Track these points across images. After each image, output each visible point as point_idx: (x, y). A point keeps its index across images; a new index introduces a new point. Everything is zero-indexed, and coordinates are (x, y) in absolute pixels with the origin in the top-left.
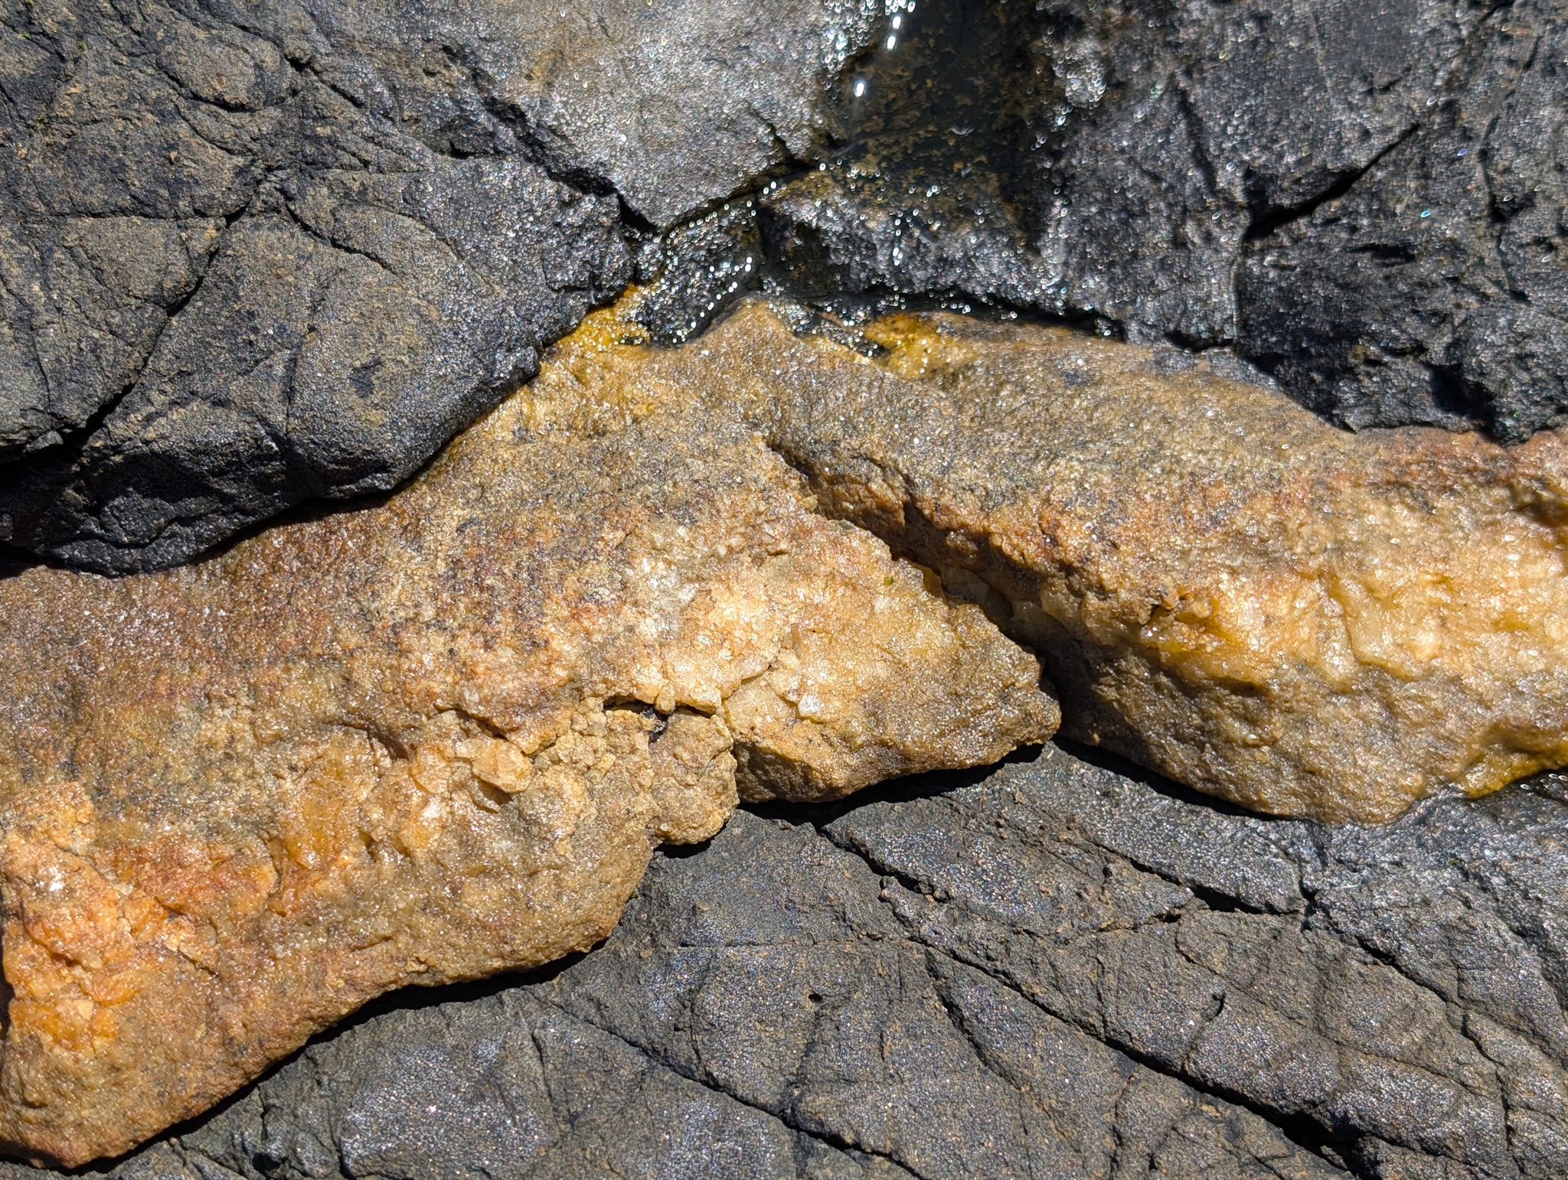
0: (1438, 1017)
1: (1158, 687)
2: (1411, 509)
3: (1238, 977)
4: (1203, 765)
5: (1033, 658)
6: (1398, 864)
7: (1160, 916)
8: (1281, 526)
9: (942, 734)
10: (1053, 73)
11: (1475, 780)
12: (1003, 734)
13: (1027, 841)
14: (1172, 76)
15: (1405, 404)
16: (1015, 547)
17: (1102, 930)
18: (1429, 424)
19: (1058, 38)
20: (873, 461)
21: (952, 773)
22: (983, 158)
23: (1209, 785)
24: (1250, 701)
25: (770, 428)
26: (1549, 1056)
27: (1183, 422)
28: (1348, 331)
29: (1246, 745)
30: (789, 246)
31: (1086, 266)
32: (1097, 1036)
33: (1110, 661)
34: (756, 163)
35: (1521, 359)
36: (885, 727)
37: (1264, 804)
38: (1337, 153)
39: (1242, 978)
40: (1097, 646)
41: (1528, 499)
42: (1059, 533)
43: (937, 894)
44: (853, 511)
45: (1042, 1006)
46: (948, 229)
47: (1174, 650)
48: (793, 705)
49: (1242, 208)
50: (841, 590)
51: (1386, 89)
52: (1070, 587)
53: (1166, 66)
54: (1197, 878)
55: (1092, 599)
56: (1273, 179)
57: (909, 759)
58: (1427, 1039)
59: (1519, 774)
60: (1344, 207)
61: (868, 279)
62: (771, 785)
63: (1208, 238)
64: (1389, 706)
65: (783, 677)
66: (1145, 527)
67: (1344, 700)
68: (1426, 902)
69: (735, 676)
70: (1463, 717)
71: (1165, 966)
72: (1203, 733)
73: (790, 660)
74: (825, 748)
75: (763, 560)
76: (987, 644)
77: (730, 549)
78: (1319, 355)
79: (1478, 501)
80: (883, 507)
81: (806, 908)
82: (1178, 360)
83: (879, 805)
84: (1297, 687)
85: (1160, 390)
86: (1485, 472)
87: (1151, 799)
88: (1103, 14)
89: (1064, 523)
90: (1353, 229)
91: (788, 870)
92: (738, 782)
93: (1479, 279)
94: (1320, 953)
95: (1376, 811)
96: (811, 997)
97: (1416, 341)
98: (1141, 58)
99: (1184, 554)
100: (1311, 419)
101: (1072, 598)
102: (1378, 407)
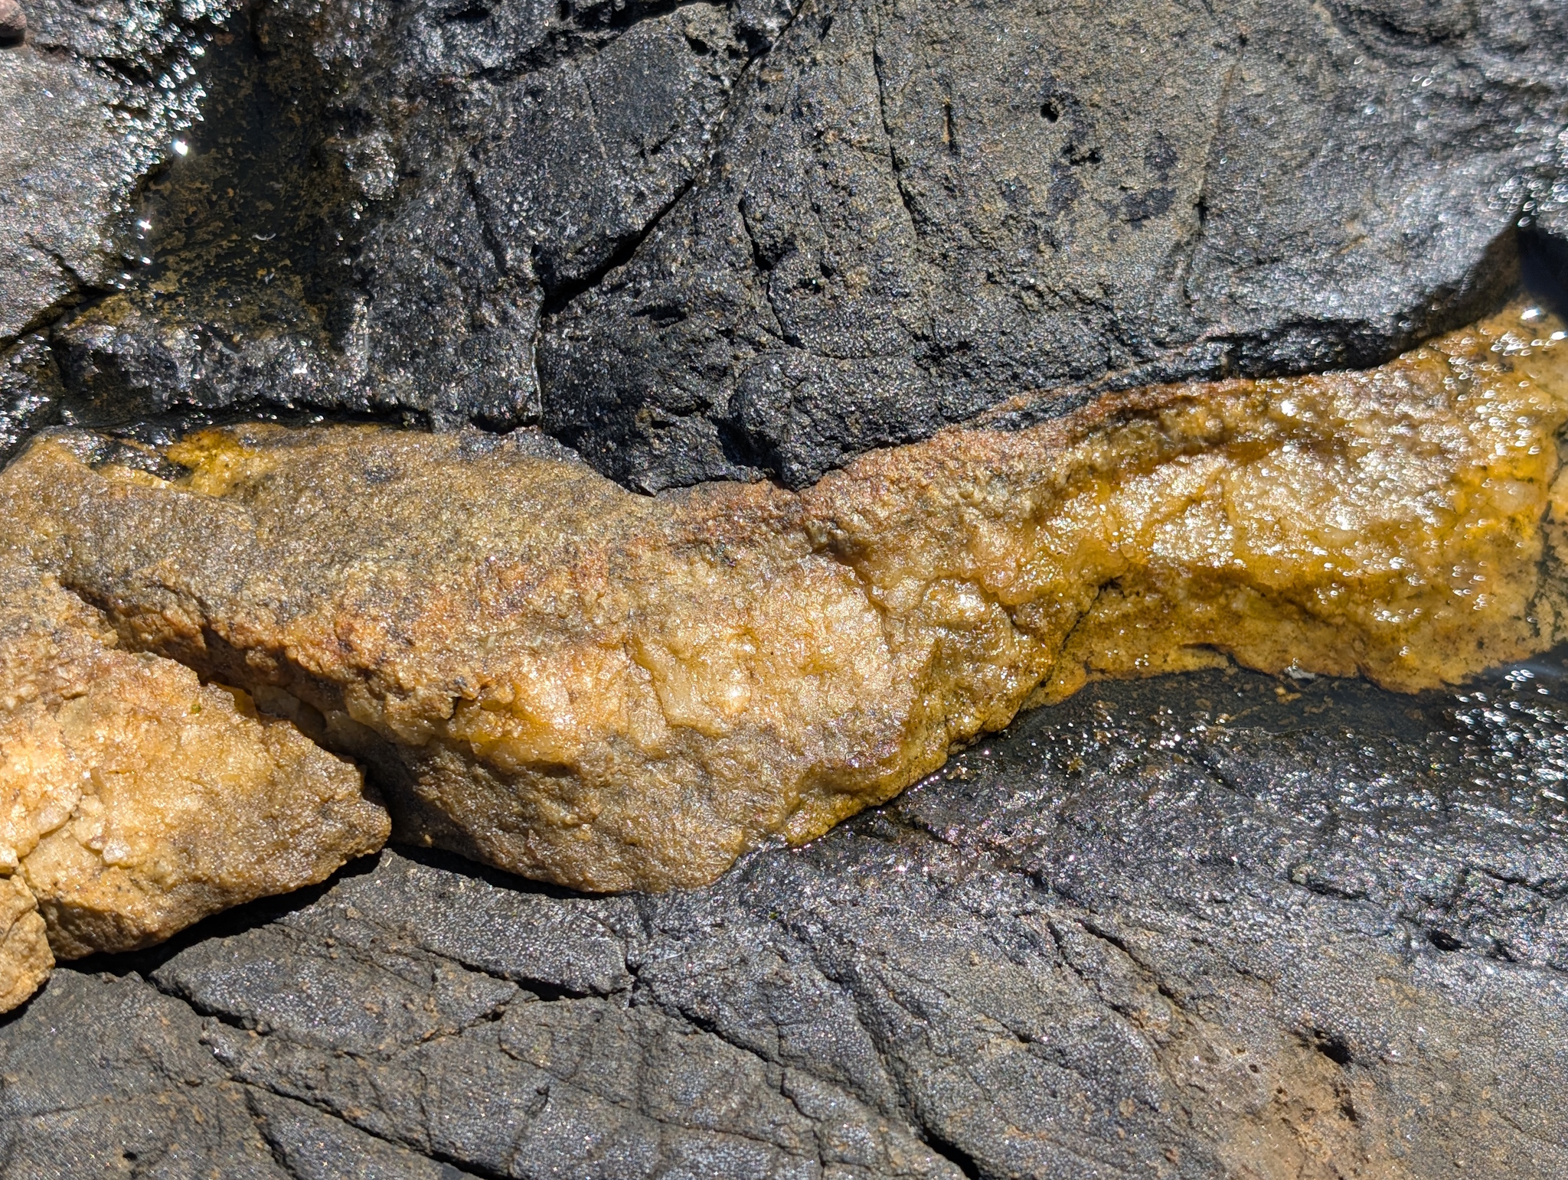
0: (756, 1078)
1: (476, 779)
2: (712, 565)
3: (562, 1068)
4: (529, 852)
5: (351, 767)
6: (721, 925)
7: (485, 1016)
8: (579, 601)
9: (261, 861)
10: (346, 167)
11: (797, 829)
12: (327, 851)
13: (360, 958)
14: (460, 160)
15: (699, 462)
16: (311, 658)
17: (427, 1040)
18: (723, 478)
19: (350, 134)
20: (167, 588)
21: (277, 898)
22: (288, 262)
23: (538, 872)
24: (564, 781)
25: (60, 567)
26: (866, 1103)
27: (481, 508)
28: (632, 396)
29: (566, 826)
30: (87, 376)
31: (392, 362)
32: (423, 1151)
33: (424, 760)
34: (46, 297)
35: (799, 401)
36: (197, 862)
37: (591, 883)
38: (614, 220)
39: (566, 1067)
40: (409, 746)
41: (824, 540)
42: (352, 637)
43: (260, 1028)
44: (153, 642)
45: (365, 1129)
46: (252, 338)
47: (483, 740)
48: (98, 853)
49: (535, 284)
50: (144, 726)
51: (656, 150)
52: (371, 691)
53: (455, 150)
54: (522, 970)
55: (393, 701)
56: (557, 252)
57: (228, 892)
58: (744, 1104)
59: (843, 815)
60: (629, 272)
61: (171, 398)
62: (86, 939)
63: (504, 318)
64: (703, 766)
65: (86, 825)
66: (441, 620)
67: (660, 765)
68: (744, 961)
69: (30, 832)
70: (777, 766)
71: (488, 1068)
72: (525, 820)
73: (93, 806)
74: (135, 893)
75: (59, 705)
76: (301, 761)
77: (21, 700)
78: (612, 423)
79: (777, 549)
80: (181, 634)
81: (121, 1064)
82: (481, 443)
83: (207, 943)
84: (609, 760)
85: (461, 476)
86: (780, 519)
87: (487, 893)
88: (389, 104)
89: (357, 626)
90: (637, 293)
91: (105, 1026)
92: (51, 942)
93: (754, 329)
94: (642, 1031)
95: (698, 875)
96: (125, 1156)
97: (699, 398)
98: (431, 145)
99: (482, 641)
100: (610, 487)
101: (375, 702)
102: (672, 467)
